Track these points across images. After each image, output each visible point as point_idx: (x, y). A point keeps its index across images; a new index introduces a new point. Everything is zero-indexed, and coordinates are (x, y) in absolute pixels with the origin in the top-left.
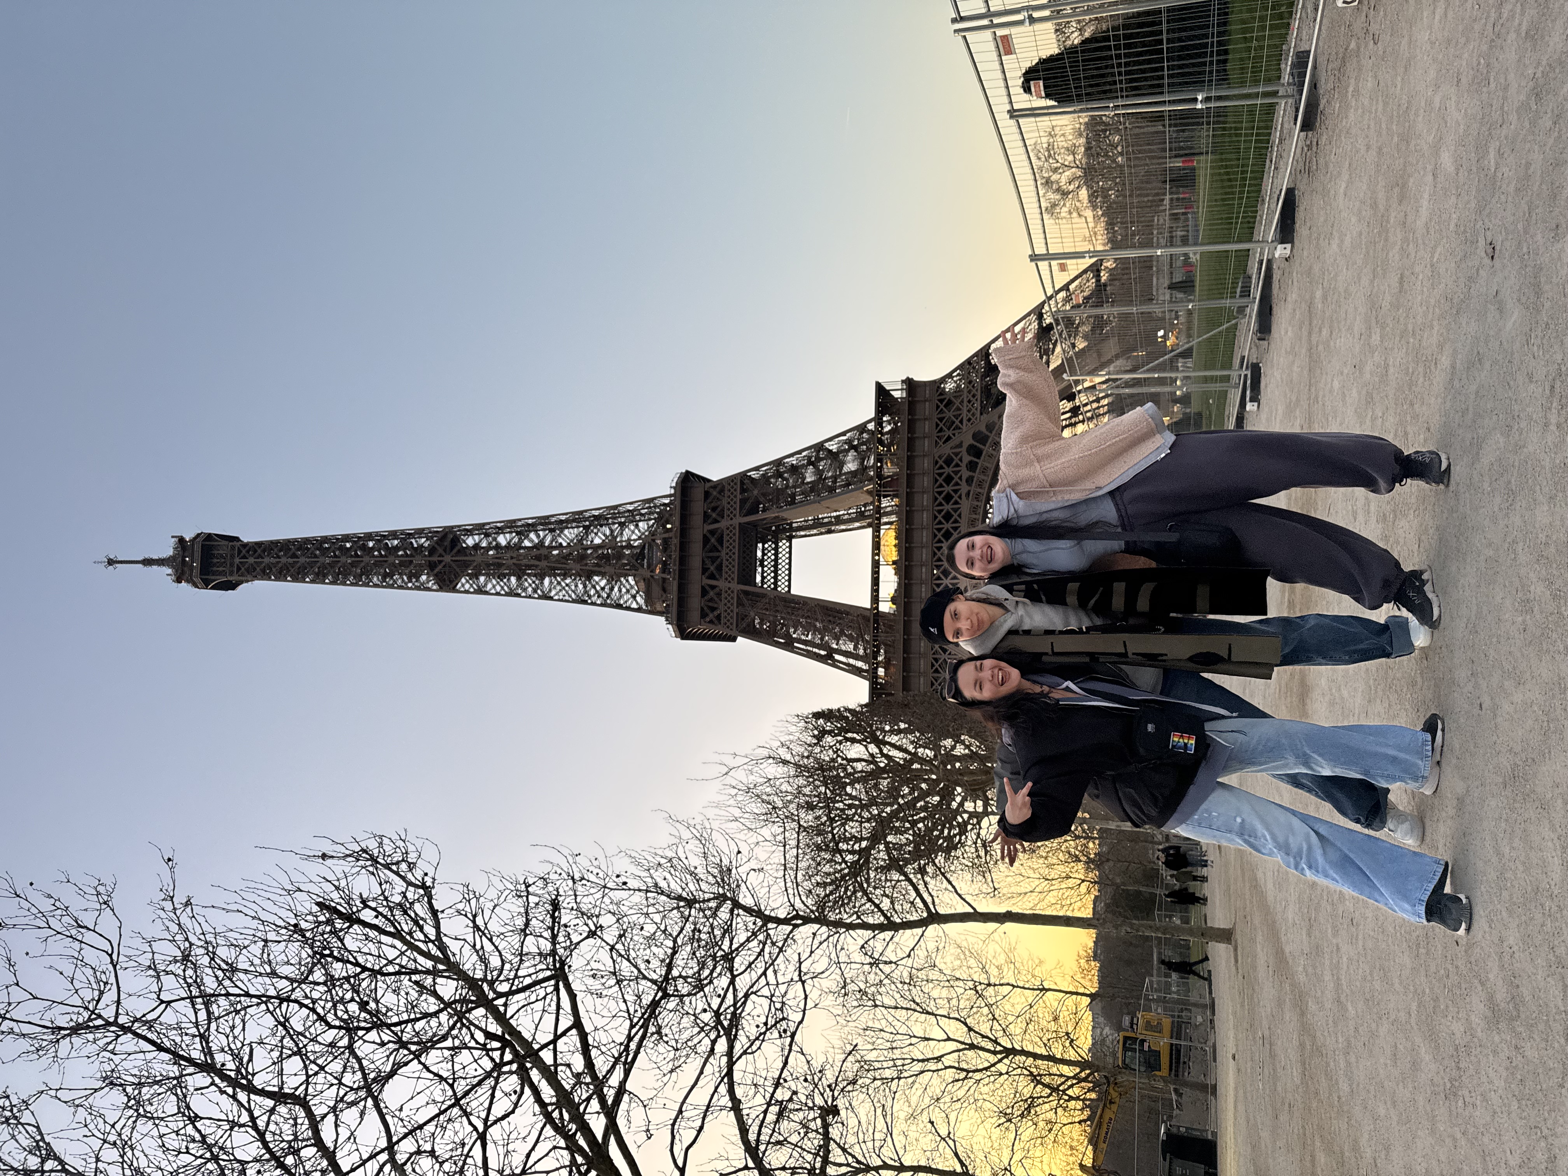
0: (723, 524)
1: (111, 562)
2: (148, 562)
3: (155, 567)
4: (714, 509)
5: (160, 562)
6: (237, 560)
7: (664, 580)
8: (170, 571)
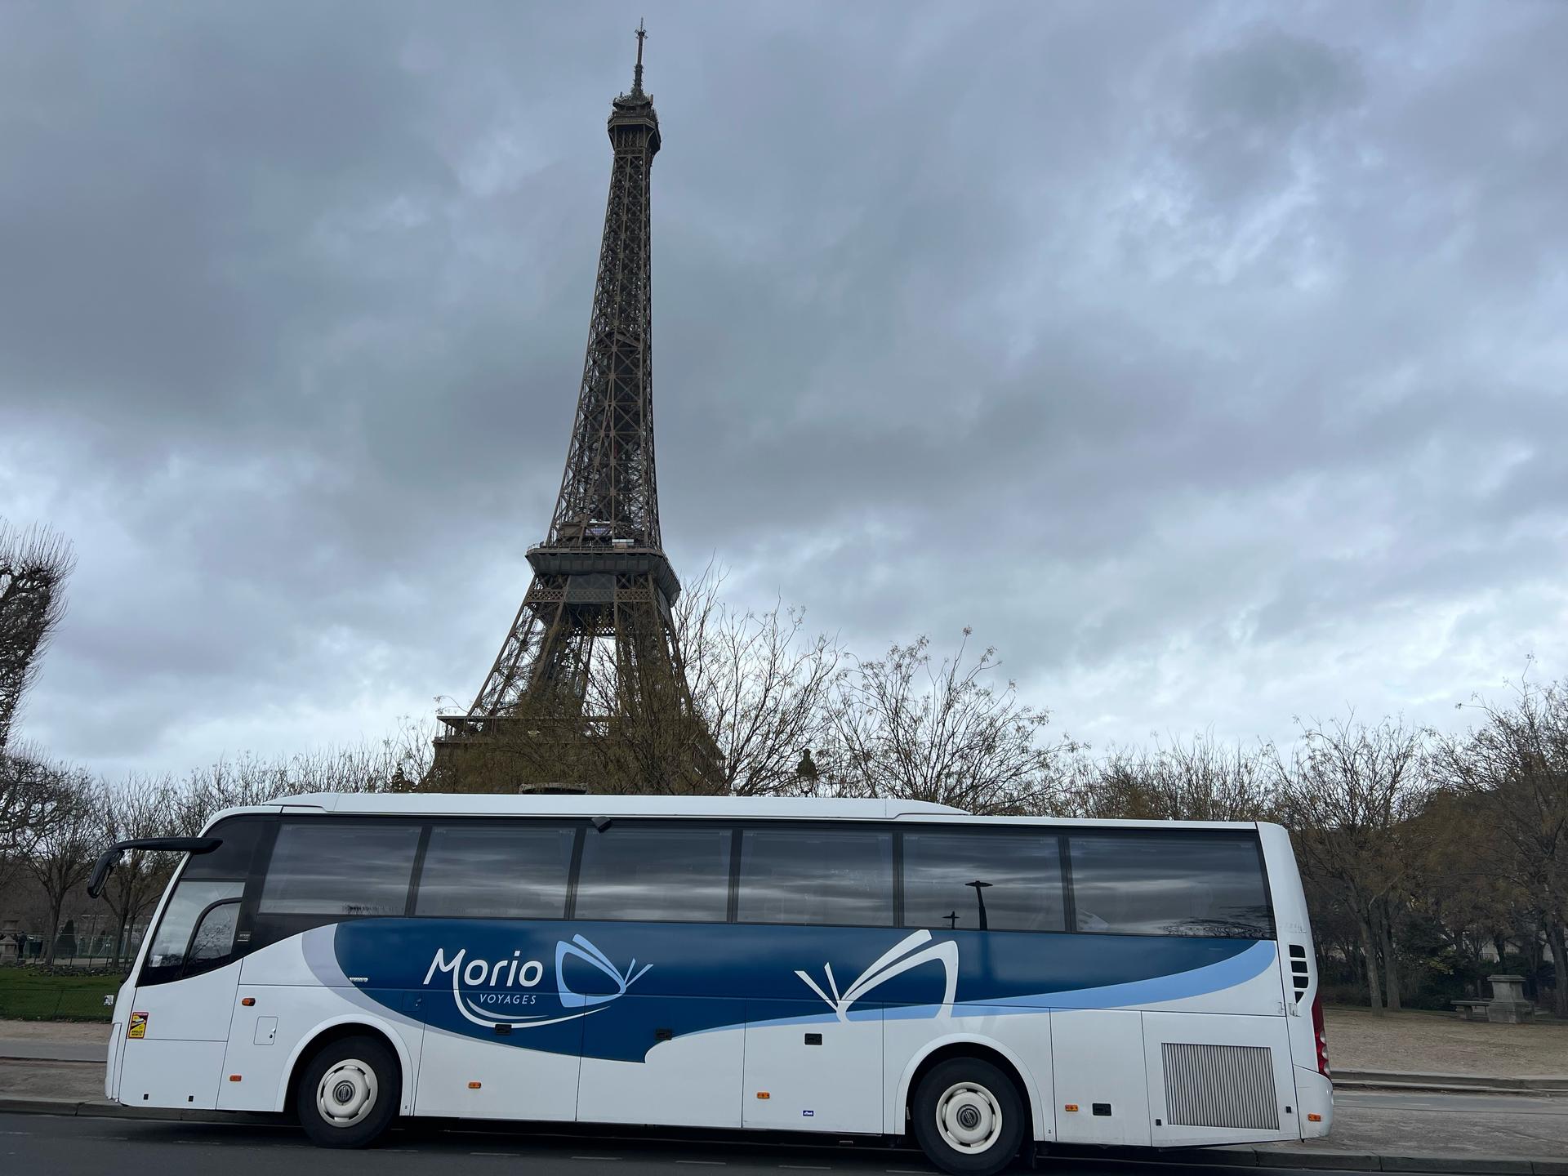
0: (616, 589)
1: (641, 34)
2: (639, 70)
3: (633, 76)
4: (629, 581)
5: (638, 81)
6: (629, 157)
7: (578, 538)
8: (628, 93)
